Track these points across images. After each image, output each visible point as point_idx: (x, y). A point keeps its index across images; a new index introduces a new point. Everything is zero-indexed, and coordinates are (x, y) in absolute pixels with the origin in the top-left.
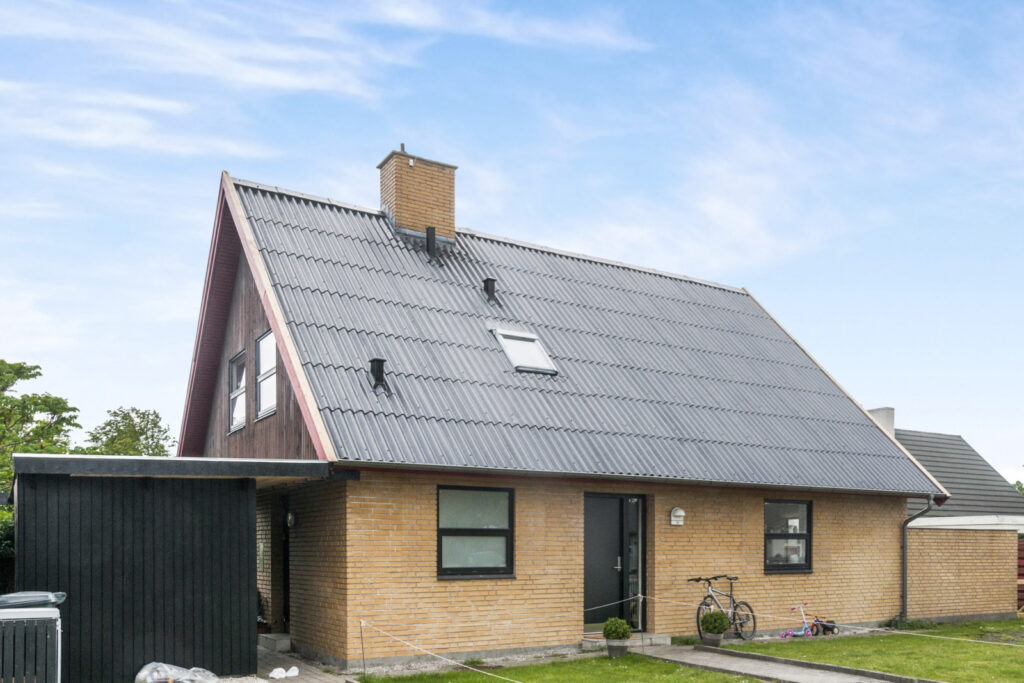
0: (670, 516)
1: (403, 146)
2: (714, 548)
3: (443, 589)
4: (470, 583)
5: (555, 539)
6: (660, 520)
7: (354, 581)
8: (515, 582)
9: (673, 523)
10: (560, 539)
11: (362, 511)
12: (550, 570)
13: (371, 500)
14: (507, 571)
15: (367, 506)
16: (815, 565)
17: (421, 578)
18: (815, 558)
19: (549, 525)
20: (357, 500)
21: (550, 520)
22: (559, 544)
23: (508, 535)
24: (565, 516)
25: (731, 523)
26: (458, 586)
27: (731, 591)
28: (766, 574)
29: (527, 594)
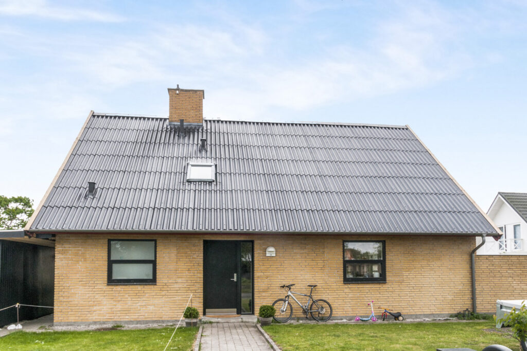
0: (266, 251)
1: (178, 85)
2: (301, 268)
3: (111, 290)
4: (128, 287)
5: (183, 264)
6: (259, 253)
7: (58, 285)
8: (155, 287)
9: (267, 255)
10: (186, 264)
11: (63, 252)
12: (180, 280)
13: (70, 247)
14: (153, 281)
15: (66, 250)
16: (388, 278)
17: (97, 284)
18: (387, 274)
19: (179, 257)
20: (61, 247)
21: (179, 255)
22: (186, 267)
23: (154, 263)
24: (190, 253)
25: (315, 255)
26: (119, 288)
27: (311, 293)
28: (345, 284)
29: (164, 293)
